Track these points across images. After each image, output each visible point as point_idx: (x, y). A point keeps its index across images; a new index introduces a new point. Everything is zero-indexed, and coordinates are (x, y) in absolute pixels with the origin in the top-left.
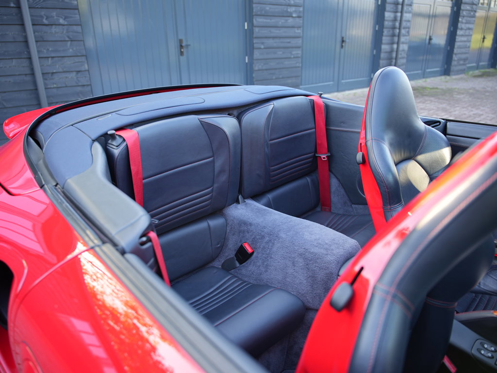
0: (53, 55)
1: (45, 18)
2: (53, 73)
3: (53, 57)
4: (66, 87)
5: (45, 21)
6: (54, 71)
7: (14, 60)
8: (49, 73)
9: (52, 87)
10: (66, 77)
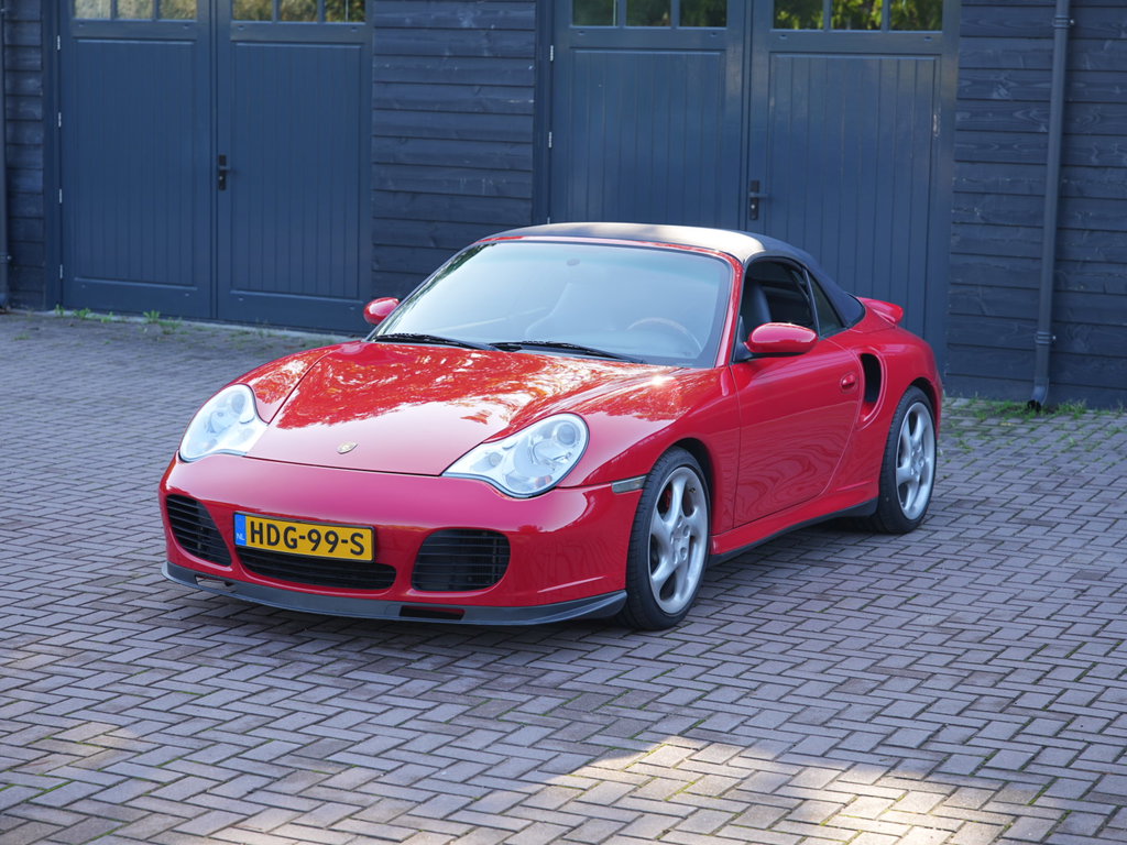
0: (1092, 226)
1: (1096, 152)
2: (1085, 262)
3: (1093, 230)
4: (1105, 293)
5: (1094, 160)
6: (1088, 259)
7: (1021, 229)
8: (1078, 261)
9: (1076, 289)
10: (1110, 274)
